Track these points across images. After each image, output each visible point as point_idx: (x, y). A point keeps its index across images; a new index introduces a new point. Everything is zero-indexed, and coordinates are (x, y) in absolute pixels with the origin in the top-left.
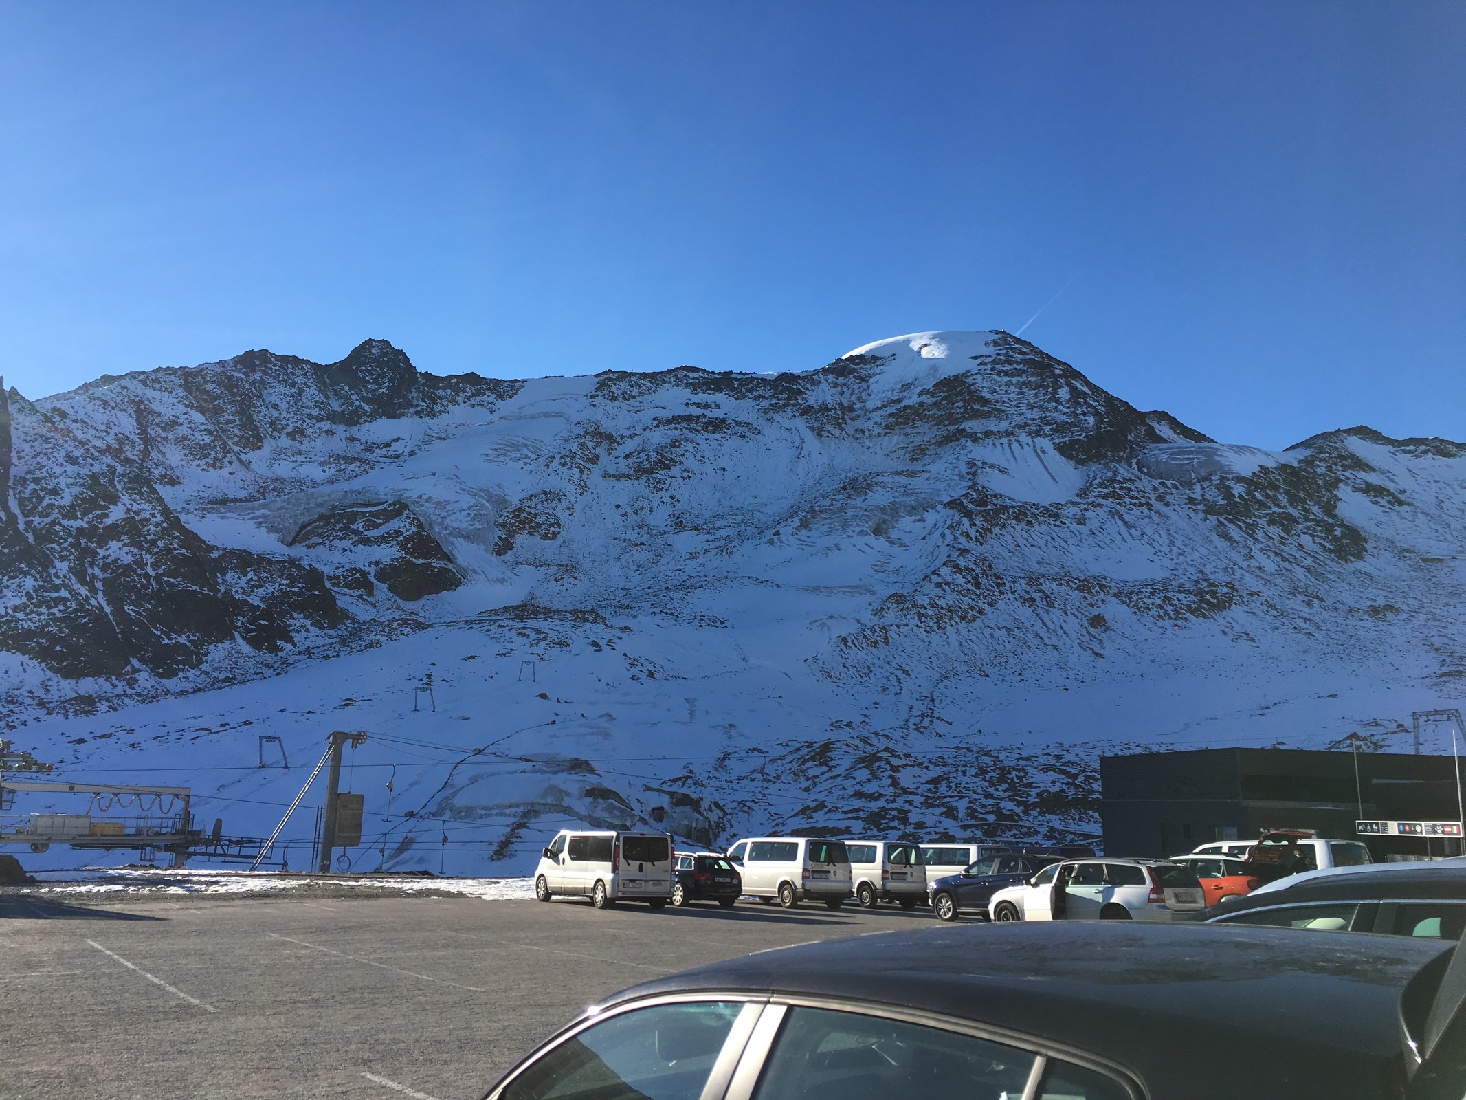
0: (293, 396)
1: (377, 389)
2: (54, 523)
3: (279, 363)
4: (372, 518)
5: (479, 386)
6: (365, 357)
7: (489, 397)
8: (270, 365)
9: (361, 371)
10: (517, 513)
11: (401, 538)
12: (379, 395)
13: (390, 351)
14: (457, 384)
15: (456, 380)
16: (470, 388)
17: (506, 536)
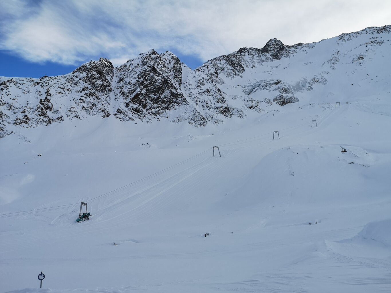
0: (252, 58)
1: (274, 52)
2: (191, 92)
3: (248, 50)
4: (271, 85)
5: (302, 46)
6: (270, 44)
7: (305, 48)
8: (246, 51)
9: (269, 48)
10: (314, 79)
11: (280, 89)
12: (274, 54)
13: (277, 41)
14: (296, 47)
15: (296, 46)
16: (300, 47)
17: (311, 86)
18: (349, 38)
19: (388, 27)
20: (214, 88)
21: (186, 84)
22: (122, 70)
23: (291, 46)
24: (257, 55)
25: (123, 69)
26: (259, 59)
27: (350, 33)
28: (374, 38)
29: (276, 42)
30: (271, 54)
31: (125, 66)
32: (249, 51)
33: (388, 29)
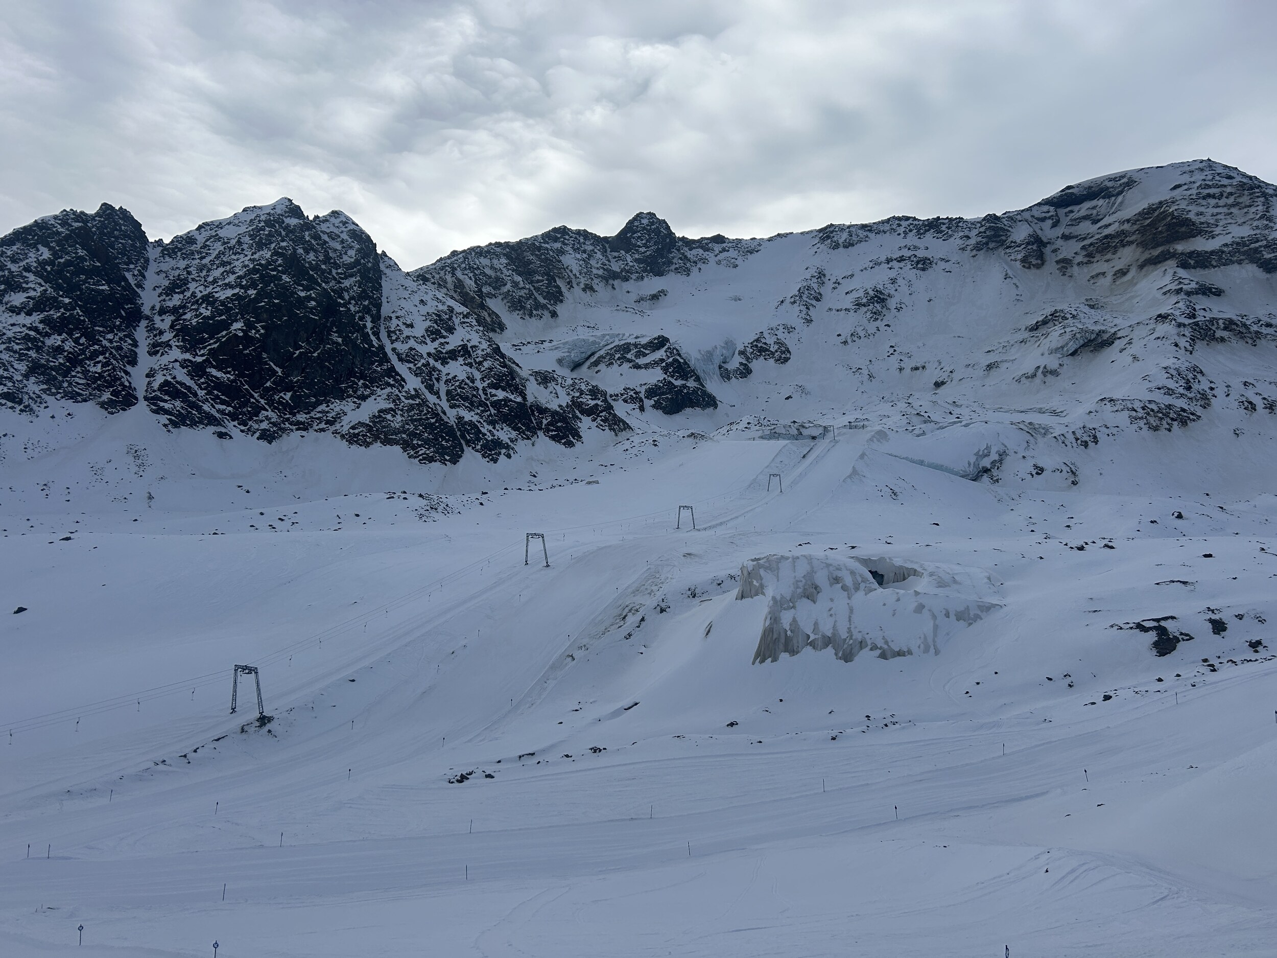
0: (584, 260)
1: (646, 252)
2: (411, 349)
3: (574, 236)
4: (642, 349)
5: (724, 245)
6: (637, 226)
7: (732, 253)
8: (567, 237)
9: (634, 238)
10: (755, 343)
11: (664, 364)
12: (647, 257)
13: (655, 221)
14: (707, 244)
15: (706, 241)
16: (717, 247)
17: (746, 362)
18: (848, 241)
19: (944, 224)
20: (485, 345)
21: (395, 322)
22: (179, 254)
23: (693, 241)
24: (599, 255)
25: (184, 251)
26: (605, 267)
27: (849, 227)
28: (909, 249)
29: (652, 223)
30: (637, 256)
31: (188, 239)
32: (576, 238)
33: (944, 228)
